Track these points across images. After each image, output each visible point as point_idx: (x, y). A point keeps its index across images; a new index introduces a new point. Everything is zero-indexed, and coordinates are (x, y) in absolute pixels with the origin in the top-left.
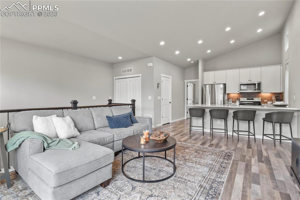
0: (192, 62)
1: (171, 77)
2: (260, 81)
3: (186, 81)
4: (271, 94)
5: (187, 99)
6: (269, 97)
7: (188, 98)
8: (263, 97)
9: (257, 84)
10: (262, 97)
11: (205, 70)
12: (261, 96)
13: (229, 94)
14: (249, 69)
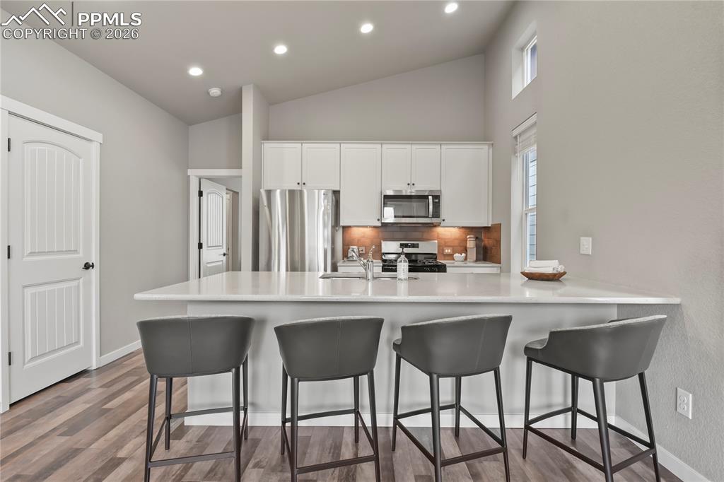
0: (215, 92)
1: (99, 137)
2: (439, 189)
3: (193, 173)
4: (463, 230)
5: (200, 246)
6: (456, 239)
7: (204, 241)
8: (442, 239)
9: (430, 197)
10: (438, 238)
11: (266, 135)
12: (436, 235)
13: (349, 227)
14: (409, 146)
